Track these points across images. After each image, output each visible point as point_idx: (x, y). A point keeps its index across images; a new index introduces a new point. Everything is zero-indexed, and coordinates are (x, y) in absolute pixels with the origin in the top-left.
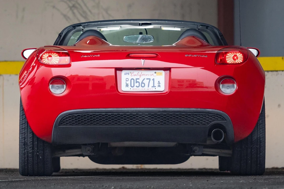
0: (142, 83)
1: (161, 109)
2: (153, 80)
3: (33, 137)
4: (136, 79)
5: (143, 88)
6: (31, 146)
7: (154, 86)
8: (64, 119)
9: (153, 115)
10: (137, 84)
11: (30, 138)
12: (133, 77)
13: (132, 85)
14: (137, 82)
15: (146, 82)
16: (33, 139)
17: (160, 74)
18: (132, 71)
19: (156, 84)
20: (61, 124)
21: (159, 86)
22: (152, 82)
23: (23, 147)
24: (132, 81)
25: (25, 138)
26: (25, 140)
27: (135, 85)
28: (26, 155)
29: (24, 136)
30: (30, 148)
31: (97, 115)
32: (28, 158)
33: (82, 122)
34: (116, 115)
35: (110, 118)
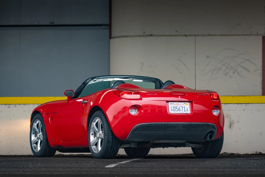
0: (179, 109)
1: (189, 123)
2: (184, 107)
4: (176, 107)
5: (180, 112)
7: (185, 111)
8: (138, 128)
9: (184, 126)
10: (177, 110)
11: (111, 138)
12: (174, 106)
13: (174, 110)
14: (176, 108)
15: (181, 108)
16: (113, 139)
17: (187, 104)
18: (173, 103)
19: (186, 110)
20: (136, 130)
22: (183, 108)
23: (107, 143)
26: (108, 139)
28: (108, 148)
29: (108, 137)
30: (111, 143)
31: (156, 126)
32: (108, 149)
33: (148, 130)
34: (166, 126)
35: (163, 127)
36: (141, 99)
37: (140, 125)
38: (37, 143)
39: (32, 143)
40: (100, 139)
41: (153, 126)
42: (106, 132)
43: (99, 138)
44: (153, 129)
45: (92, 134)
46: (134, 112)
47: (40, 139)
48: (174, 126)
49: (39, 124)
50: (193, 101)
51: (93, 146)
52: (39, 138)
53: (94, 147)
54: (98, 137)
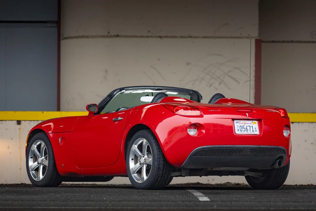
0: (246, 129)
1: (257, 146)
2: (252, 127)
3: (164, 164)
4: (243, 126)
5: (248, 132)
6: (163, 170)
7: (253, 131)
8: (198, 152)
9: (252, 150)
10: (243, 130)
11: (162, 164)
12: (241, 125)
13: (241, 130)
14: (243, 128)
15: (248, 128)
16: (164, 165)
17: (255, 123)
18: (240, 121)
19: (254, 130)
20: (195, 155)
21: (256, 131)
22: (251, 128)
23: (158, 170)
24: (241, 127)
25: (159, 164)
27: (243, 131)
29: (158, 163)
30: (161, 171)
31: (220, 150)
32: (158, 177)
33: (210, 154)
34: (232, 150)
35: (227, 151)
36: (201, 116)
37: (200, 148)
38: (37, 170)
39: (30, 170)
40: (146, 165)
41: (217, 150)
42: (156, 156)
43: (143, 164)
44: (216, 153)
45: (133, 159)
46: (192, 132)
47: (43, 164)
48: (241, 150)
49: (42, 146)
50: (262, 119)
51: (133, 174)
52: (40, 164)
53: (135, 176)
54: (142, 162)
